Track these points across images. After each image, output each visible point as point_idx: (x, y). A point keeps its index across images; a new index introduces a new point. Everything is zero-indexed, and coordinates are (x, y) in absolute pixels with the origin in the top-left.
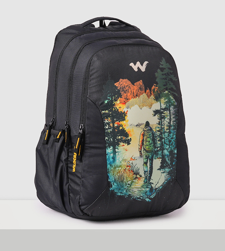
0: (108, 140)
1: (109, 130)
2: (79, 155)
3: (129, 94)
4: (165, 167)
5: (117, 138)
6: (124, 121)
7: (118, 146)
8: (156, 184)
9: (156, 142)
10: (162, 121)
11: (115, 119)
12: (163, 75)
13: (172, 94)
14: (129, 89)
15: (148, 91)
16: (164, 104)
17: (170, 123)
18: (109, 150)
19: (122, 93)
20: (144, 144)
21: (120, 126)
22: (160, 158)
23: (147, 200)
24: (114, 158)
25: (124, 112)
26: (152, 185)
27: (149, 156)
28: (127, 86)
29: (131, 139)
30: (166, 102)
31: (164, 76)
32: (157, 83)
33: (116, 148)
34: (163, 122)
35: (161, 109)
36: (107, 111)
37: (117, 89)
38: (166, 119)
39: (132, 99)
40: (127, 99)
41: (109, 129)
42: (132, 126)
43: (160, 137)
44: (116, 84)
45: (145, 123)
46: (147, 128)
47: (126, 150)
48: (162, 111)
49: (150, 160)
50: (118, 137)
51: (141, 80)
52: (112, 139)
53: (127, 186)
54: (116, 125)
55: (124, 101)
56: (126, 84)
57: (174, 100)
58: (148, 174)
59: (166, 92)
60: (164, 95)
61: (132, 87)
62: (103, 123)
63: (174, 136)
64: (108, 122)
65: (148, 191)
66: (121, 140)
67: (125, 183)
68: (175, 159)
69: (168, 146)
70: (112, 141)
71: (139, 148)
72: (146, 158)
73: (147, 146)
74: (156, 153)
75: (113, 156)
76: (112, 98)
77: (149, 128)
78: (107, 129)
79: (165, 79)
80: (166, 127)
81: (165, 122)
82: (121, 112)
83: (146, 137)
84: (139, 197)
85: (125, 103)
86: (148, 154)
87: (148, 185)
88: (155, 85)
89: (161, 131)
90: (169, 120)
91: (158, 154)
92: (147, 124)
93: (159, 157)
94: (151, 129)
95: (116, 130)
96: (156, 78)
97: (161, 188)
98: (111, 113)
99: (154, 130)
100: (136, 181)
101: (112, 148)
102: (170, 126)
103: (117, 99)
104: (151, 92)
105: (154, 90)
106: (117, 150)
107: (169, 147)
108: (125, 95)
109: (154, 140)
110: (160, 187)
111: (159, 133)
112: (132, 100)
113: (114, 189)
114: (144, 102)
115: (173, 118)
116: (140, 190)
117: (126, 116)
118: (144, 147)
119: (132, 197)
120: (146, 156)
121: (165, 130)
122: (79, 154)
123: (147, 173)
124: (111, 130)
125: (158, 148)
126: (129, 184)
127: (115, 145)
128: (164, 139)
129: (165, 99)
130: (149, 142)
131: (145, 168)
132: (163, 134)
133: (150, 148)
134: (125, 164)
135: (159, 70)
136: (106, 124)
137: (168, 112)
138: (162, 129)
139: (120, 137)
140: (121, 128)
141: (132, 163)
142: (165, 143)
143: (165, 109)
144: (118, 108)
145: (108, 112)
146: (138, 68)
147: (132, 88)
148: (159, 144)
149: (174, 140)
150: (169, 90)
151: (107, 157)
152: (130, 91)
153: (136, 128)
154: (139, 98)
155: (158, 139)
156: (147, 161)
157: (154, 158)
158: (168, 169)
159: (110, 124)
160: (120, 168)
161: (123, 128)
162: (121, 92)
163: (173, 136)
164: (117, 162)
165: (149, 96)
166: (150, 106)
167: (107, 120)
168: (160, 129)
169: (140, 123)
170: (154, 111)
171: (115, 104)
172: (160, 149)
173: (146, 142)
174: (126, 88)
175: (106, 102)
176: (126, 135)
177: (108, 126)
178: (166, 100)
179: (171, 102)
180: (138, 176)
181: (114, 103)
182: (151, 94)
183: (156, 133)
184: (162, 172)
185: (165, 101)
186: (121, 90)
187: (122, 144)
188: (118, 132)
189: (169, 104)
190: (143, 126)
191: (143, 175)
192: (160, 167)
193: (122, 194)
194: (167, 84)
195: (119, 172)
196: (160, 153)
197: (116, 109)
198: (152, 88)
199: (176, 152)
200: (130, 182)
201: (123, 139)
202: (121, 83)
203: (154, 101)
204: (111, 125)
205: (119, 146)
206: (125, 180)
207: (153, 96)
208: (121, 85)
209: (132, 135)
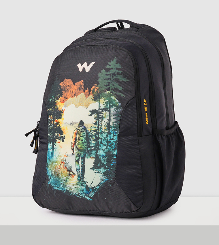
0: (50, 136)
1: (51, 127)
3: (68, 94)
4: (100, 167)
5: (55, 135)
6: (61, 119)
7: (55, 142)
8: (91, 184)
9: (90, 141)
10: (99, 121)
11: (55, 117)
12: (107, 75)
13: (115, 94)
15: (87, 91)
16: (104, 104)
17: (109, 124)
18: (50, 146)
19: (63, 92)
20: (77, 142)
21: (58, 123)
22: (93, 158)
23: (88, 198)
24: (52, 154)
25: (62, 110)
26: (86, 183)
27: (81, 155)
29: (65, 136)
30: (105, 103)
31: (108, 77)
32: (98, 83)
33: (54, 144)
34: (101, 122)
35: (99, 109)
36: (51, 109)
37: (60, 89)
38: (104, 120)
39: (70, 98)
40: (66, 98)
41: (51, 125)
42: (66, 124)
43: (96, 137)
44: (61, 84)
45: (79, 122)
46: (81, 127)
47: (61, 147)
48: (100, 111)
49: (81, 159)
51: (82, 81)
53: (63, 182)
54: (55, 123)
55: (64, 100)
56: (68, 84)
57: (117, 101)
58: (81, 172)
59: (108, 92)
60: (104, 95)
62: (48, 120)
63: (115, 137)
64: (50, 119)
65: (84, 189)
66: (57, 137)
67: (61, 178)
68: (114, 160)
69: (105, 147)
70: (52, 137)
71: (72, 146)
72: (78, 157)
73: (80, 144)
74: (89, 152)
75: (52, 152)
76: (55, 97)
77: (83, 127)
79: (109, 79)
80: (104, 128)
81: (103, 122)
82: (60, 110)
83: (79, 135)
84: (78, 194)
85: (64, 102)
86: (80, 152)
87: (82, 183)
88: (96, 85)
89: (98, 131)
90: (108, 120)
91: (91, 153)
92: (81, 123)
93: (92, 156)
94: (85, 128)
95: (55, 127)
96: (98, 78)
97: (98, 187)
98: (53, 111)
99: (89, 130)
100: (70, 177)
101: (51, 144)
102: (109, 127)
103: (59, 98)
104: (90, 91)
105: (94, 90)
106: (54, 146)
107: (107, 148)
108: (65, 94)
109: (88, 139)
110: (96, 186)
111: (94, 132)
112: (70, 100)
113: (51, 183)
114: (81, 101)
115: (113, 119)
116: (76, 187)
117: (63, 114)
118: (77, 145)
119: (71, 193)
120: (78, 154)
121: (103, 130)
123: (79, 171)
124: (52, 127)
125: (91, 147)
126: (64, 180)
127: (54, 141)
128: (101, 140)
129: (105, 100)
130: (82, 141)
131: (77, 166)
132: (100, 135)
133: (83, 147)
134: (60, 160)
135: (104, 71)
137: (108, 112)
138: (98, 129)
139: (57, 134)
140: (58, 126)
141: (66, 160)
142: (101, 143)
143: (104, 109)
144: (58, 106)
146: (84, 69)
147: (72, 88)
148: (94, 144)
149: (114, 142)
150: (112, 91)
151: (48, 152)
152: (70, 90)
153: (69, 126)
154: (76, 97)
155: (93, 139)
156: (79, 159)
157: (86, 157)
158: (103, 170)
160: (56, 164)
161: (60, 125)
163: (113, 137)
164: (54, 158)
165: (87, 96)
166: (87, 106)
168: (96, 128)
169: (74, 122)
170: (91, 111)
171: (57, 102)
172: (94, 149)
173: (79, 141)
175: (50, 101)
176: (61, 132)
177: (50, 123)
178: (107, 100)
179: (112, 103)
180: (71, 173)
182: (90, 94)
183: (91, 133)
184: (96, 171)
185: (105, 101)
186: (63, 90)
187: (58, 140)
188: (56, 130)
189: (110, 104)
190: (77, 125)
191: (76, 173)
192: (93, 167)
193: (59, 189)
194: (110, 84)
195: (55, 167)
196: (94, 152)
197: (57, 108)
198: (92, 88)
199: (115, 153)
200: (65, 178)
201: (59, 136)
202: (65, 83)
203: (91, 101)
204: (52, 122)
206: (60, 176)
207: (91, 96)
208: (65, 84)
209: (66, 133)
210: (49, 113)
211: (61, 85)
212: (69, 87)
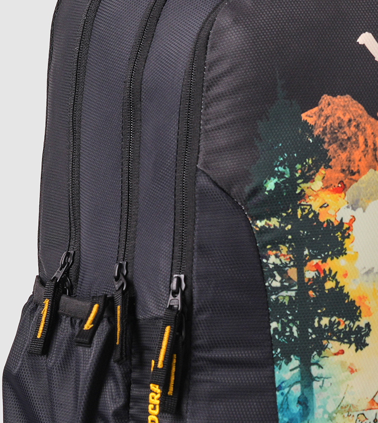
0: (282, 333)
1: (284, 293)
2: (170, 393)
3: (357, 154)
5: (316, 325)
6: (341, 258)
7: (319, 354)
11: (306, 252)
14: (359, 133)
18: (287, 373)
19: (332, 149)
21: (326, 276)
24: (305, 403)
25: (341, 223)
28: (350, 121)
29: (368, 325)
33: (312, 361)
36: (274, 222)
37: (312, 136)
39: (372, 170)
40: (352, 173)
41: (283, 288)
42: (371, 276)
44: (309, 117)
47: (352, 371)
50: (320, 319)
52: (295, 329)
54: (309, 274)
55: (341, 182)
56: (344, 115)
61: (368, 126)
62: (262, 266)
64: (278, 262)
66: (332, 332)
70: (296, 334)
75: (303, 394)
76: (293, 170)
78: (276, 290)
82: (329, 222)
85: (342, 188)
95: (311, 293)
98: (289, 227)
101: (295, 362)
103: (314, 174)
106: (315, 370)
108: (344, 156)
112: (370, 177)
117: (348, 237)
122: (171, 389)
124: (291, 293)
127: (308, 350)
136: (273, 270)
139: (325, 321)
140: (329, 285)
141: (375, 420)
144: (316, 207)
145: (277, 225)
147: (369, 131)
151: (280, 399)
152: (361, 140)
159: (286, 272)
161: (337, 283)
162: (326, 146)
164: (319, 419)
167: (277, 256)
171: (307, 192)
174: (346, 129)
175: (271, 185)
176: (351, 310)
177: (278, 278)
181: (302, 190)
186: (326, 140)
187: (334, 345)
188: (318, 302)
197: (309, 213)
201: (340, 327)
202: (327, 111)
204: (293, 273)
205: (324, 353)
208: (327, 118)
209: (372, 311)
210: (267, 238)
211: (311, 121)
212: (353, 129)
